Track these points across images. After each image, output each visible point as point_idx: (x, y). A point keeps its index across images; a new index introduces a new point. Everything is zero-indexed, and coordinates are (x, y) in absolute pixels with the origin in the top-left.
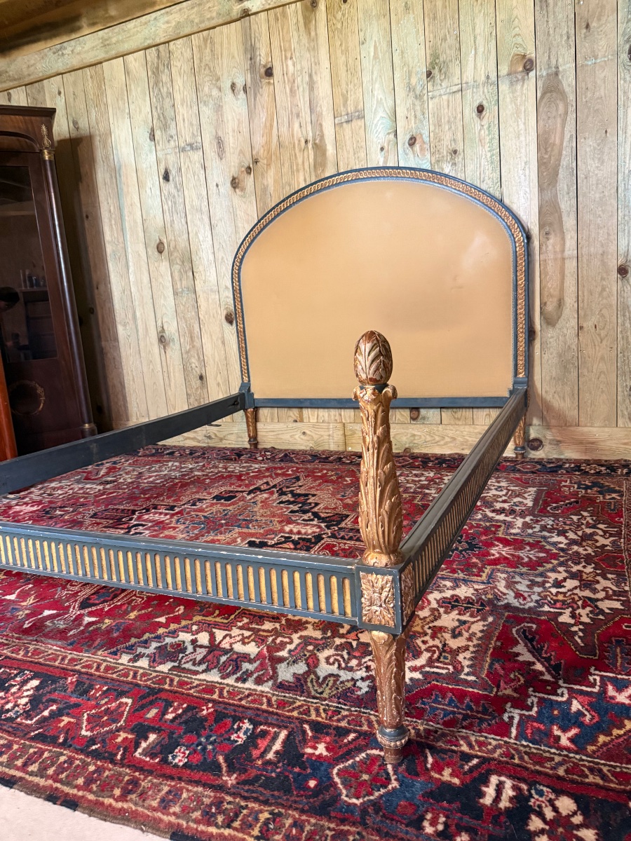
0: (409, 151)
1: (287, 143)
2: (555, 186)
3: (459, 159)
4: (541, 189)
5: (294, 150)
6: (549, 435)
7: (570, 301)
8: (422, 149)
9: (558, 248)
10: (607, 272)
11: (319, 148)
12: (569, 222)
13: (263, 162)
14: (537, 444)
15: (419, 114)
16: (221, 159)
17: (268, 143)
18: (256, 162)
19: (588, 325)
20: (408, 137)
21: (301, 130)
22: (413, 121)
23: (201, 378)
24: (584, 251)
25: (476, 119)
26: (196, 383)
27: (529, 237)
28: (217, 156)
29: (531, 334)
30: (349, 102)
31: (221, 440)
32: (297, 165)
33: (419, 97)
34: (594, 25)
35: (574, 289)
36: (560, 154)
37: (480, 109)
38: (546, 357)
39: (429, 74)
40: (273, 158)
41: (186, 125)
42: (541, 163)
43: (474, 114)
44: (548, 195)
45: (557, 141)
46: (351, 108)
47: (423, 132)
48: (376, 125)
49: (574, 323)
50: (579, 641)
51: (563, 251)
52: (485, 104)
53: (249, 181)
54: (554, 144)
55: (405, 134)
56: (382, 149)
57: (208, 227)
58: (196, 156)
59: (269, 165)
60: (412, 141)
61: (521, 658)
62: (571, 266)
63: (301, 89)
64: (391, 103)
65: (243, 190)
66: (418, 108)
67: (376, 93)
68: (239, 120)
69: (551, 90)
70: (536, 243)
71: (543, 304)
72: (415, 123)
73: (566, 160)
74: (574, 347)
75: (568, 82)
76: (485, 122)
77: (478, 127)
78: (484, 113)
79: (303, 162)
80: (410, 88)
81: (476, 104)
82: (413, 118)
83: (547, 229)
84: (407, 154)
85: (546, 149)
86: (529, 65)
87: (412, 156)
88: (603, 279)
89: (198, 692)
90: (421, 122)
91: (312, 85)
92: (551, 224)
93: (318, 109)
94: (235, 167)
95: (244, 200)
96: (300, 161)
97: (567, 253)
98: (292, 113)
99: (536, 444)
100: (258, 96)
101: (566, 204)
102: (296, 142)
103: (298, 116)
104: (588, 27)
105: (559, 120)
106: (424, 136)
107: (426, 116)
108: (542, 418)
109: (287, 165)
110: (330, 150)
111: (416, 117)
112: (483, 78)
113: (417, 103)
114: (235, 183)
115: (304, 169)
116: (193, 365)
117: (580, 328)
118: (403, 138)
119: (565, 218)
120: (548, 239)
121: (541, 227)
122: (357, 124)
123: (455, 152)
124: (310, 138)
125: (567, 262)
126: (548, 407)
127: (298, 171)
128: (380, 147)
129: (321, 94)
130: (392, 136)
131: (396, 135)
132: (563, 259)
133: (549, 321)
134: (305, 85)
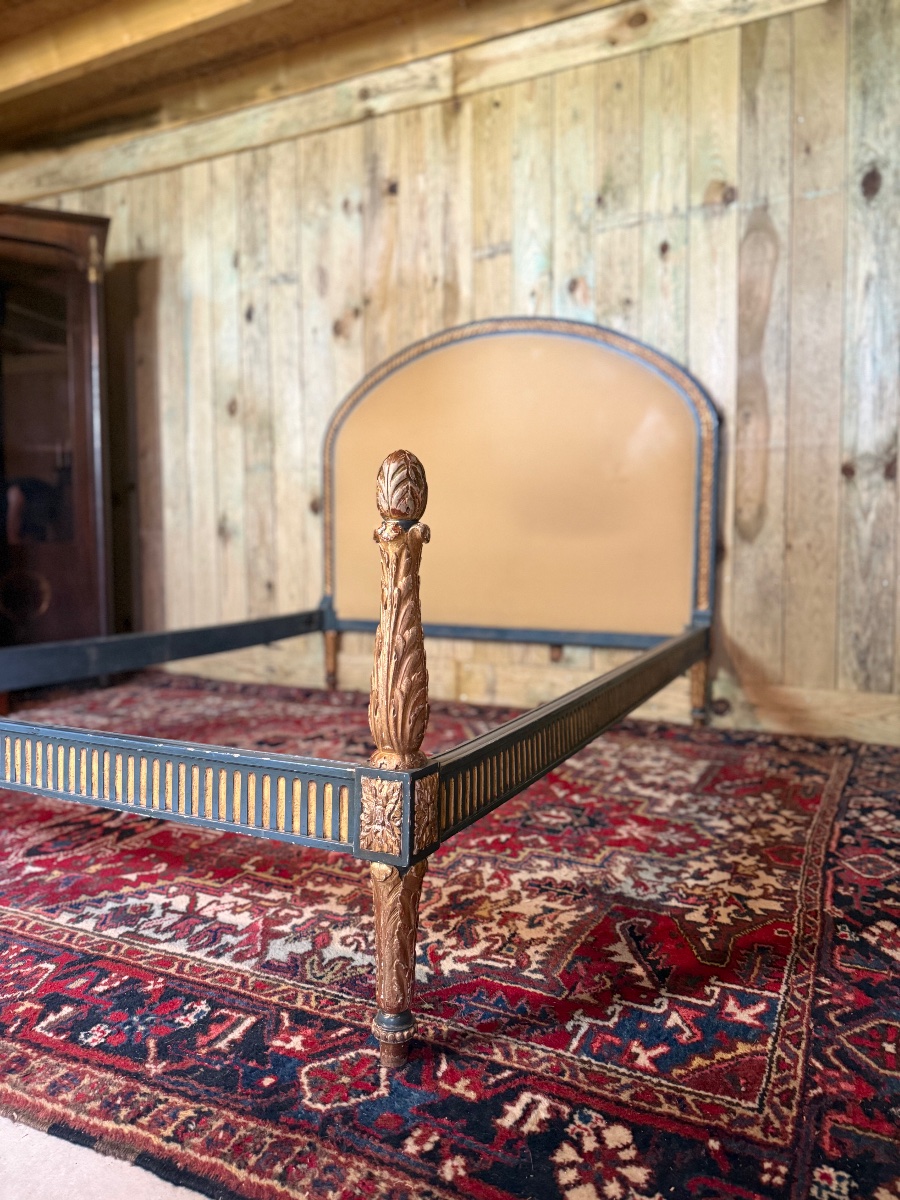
0: (568, 298)
1: (409, 282)
2: (759, 353)
3: (633, 311)
4: (741, 356)
5: (418, 290)
6: (739, 696)
7: (774, 509)
8: (585, 297)
9: (761, 436)
10: (829, 472)
11: (451, 289)
12: (777, 402)
13: (376, 303)
14: (722, 707)
16: (323, 296)
17: (385, 278)
18: (367, 301)
19: (799, 542)
20: (568, 280)
22: (575, 260)
23: (269, 586)
24: (797, 442)
25: (658, 260)
26: (262, 593)
27: (721, 419)
28: (317, 292)
29: (719, 551)
30: (492, 232)
31: (287, 676)
32: (420, 309)
34: (816, 148)
35: (781, 492)
36: (767, 310)
37: (664, 248)
38: (739, 584)
39: (600, 201)
42: (743, 322)
43: (656, 254)
45: (764, 296)
46: (495, 239)
47: (587, 274)
50: (706, 944)
51: (767, 439)
52: (671, 242)
53: (356, 328)
54: (759, 298)
55: (564, 276)
56: (533, 294)
57: (297, 385)
58: (290, 291)
59: (383, 306)
60: (573, 286)
61: (616, 959)
62: (777, 460)
63: (433, 211)
64: (547, 235)
65: (347, 337)
66: (583, 243)
67: (529, 221)
68: (349, 247)
69: (759, 226)
70: (731, 428)
71: (738, 511)
72: (578, 262)
73: (774, 320)
74: (778, 572)
75: (780, 218)
76: (670, 265)
77: (660, 271)
78: (669, 253)
79: (429, 308)
80: (574, 218)
81: (658, 242)
82: (575, 257)
83: (747, 409)
84: (564, 303)
85: (749, 303)
86: (729, 195)
87: (571, 304)
88: (820, 480)
89: (150, 963)
90: (586, 261)
91: (447, 207)
93: (454, 240)
94: (338, 306)
95: (348, 351)
96: (425, 304)
97: (773, 443)
98: (418, 242)
100: (377, 217)
101: (772, 377)
102: (422, 281)
103: (426, 246)
104: (808, 150)
105: (767, 269)
106: (588, 280)
107: (593, 253)
108: (732, 671)
110: (465, 291)
111: (579, 254)
112: (669, 210)
113: (583, 236)
114: (338, 329)
115: (429, 315)
116: (261, 569)
117: (788, 547)
118: (561, 280)
120: (748, 422)
121: (740, 404)
122: (502, 260)
123: (628, 302)
124: (440, 275)
125: (773, 455)
127: (421, 317)
129: (458, 220)
130: (546, 279)
131: (551, 276)
132: (768, 451)
133: (745, 534)
134: (438, 208)
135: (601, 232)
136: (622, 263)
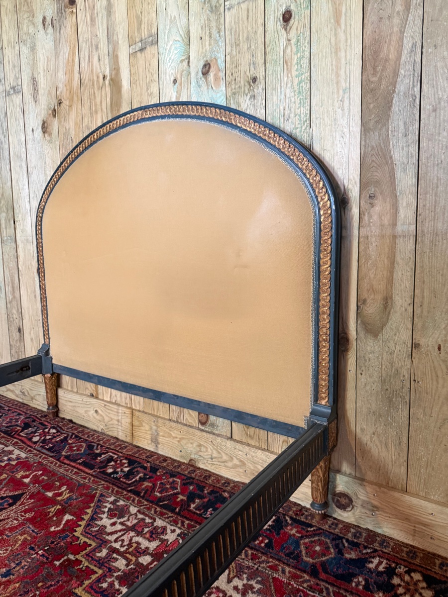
0: (202, 82)
1: (87, 81)
2: (385, 124)
3: (259, 90)
4: (365, 129)
5: (93, 88)
6: (361, 494)
7: (401, 301)
8: (216, 78)
9: (386, 220)
11: (115, 83)
12: (405, 180)
13: (66, 103)
14: (345, 502)
15: (214, 32)
16: (36, 102)
17: (71, 80)
18: (60, 103)
19: (428, 341)
20: (202, 63)
21: (100, 65)
22: (207, 43)
23: (19, 330)
24: (427, 226)
25: (281, 31)
26: (16, 335)
27: (341, 202)
28: (32, 99)
29: (340, 342)
30: (143, 26)
31: (32, 399)
32: (96, 105)
33: (214, 9)
35: (407, 284)
36: (396, 73)
37: (287, 17)
38: (363, 379)
40: (75, 97)
41: (11, 68)
42: (367, 90)
43: (280, 25)
44: (375, 138)
45: (392, 56)
46: (145, 33)
47: (218, 55)
48: (169, 51)
49: (405, 336)
51: (394, 225)
52: (293, 8)
53: (54, 126)
54: (387, 60)
55: (199, 60)
56: (175, 81)
57: (26, 175)
58: (17, 99)
59: (70, 106)
60: (206, 69)
62: (405, 247)
63: (100, 15)
64: (184, 21)
65: (50, 135)
66: (213, 24)
68: (47, 57)
70: (355, 211)
71: (361, 302)
72: (210, 44)
73: (405, 83)
74: (405, 372)
76: (293, 34)
77: (283, 43)
78: (292, 21)
79: (101, 102)
81: (282, 10)
82: (207, 38)
83: (372, 190)
84: (200, 86)
85: (374, 68)
87: (205, 88)
90: (216, 41)
91: (109, 10)
92: (377, 183)
93: (115, 38)
94: (44, 109)
95: (51, 145)
96: (98, 100)
97: (399, 229)
98: (92, 45)
99: (343, 501)
100: (63, 28)
101: (401, 152)
102: (95, 78)
103: (97, 48)
106: (219, 61)
107: (222, 33)
108: (355, 465)
109: (86, 107)
110: (125, 85)
111: (210, 37)
113: (213, 17)
114: (45, 128)
115: (102, 109)
116: (14, 316)
117: (415, 346)
118: (197, 65)
119: (399, 175)
120: (372, 205)
121: (363, 186)
122: (151, 51)
123: (254, 80)
124: (107, 73)
125: (400, 241)
126: (364, 452)
127: (96, 112)
128: (172, 79)
129: (117, 20)
130: (185, 63)
131: (189, 62)
132: (394, 237)
133: (372, 329)
134: (103, 11)
135: (229, 9)
136: (248, 38)
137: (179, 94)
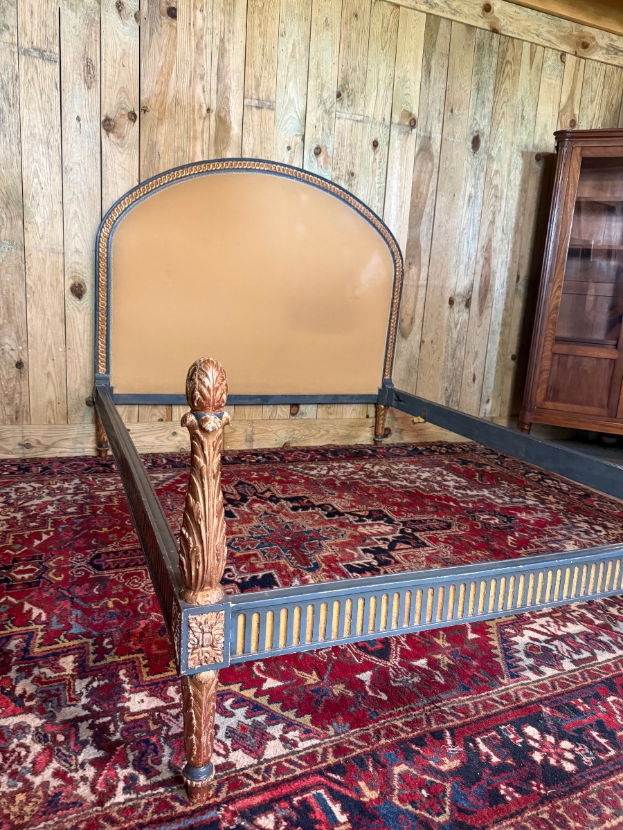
3: (355, 181)
5: (194, 114)
6: (396, 425)
7: (418, 321)
9: (416, 276)
10: (443, 302)
12: (425, 258)
15: (326, 127)
16: (89, 88)
17: (162, 93)
18: (144, 110)
19: (427, 339)
21: (204, 96)
22: (320, 132)
24: (431, 283)
32: (195, 132)
33: (327, 112)
34: (455, 111)
39: (339, 95)
40: (167, 113)
42: (413, 206)
43: (371, 146)
44: (414, 232)
47: (328, 146)
48: (286, 123)
49: (419, 337)
51: (418, 280)
55: (312, 142)
62: (422, 292)
66: (326, 122)
67: (289, 90)
69: (424, 150)
72: (322, 135)
73: (428, 209)
74: (417, 356)
75: (436, 147)
77: (372, 159)
78: (378, 148)
79: (203, 132)
80: (322, 101)
81: (373, 139)
82: (321, 130)
83: (410, 260)
85: (417, 195)
86: (413, 124)
88: (440, 306)
91: (222, 52)
92: (414, 257)
93: (227, 80)
96: (199, 128)
97: (421, 282)
98: (195, 72)
99: (387, 433)
101: (424, 243)
102: (197, 107)
103: (202, 78)
104: (452, 111)
105: (427, 175)
106: (328, 150)
107: (332, 132)
109: (182, 128)
110: (235, 129)
111: (323, 129)
112: (380, 119)
113: (326, 116)
115: (203, 139)
116: (7, 348)
119: (423, 254)
120: (410, 268)
123: (353, 174)
130: (299, 139)
132: (418, 286)
133: (404, 334)
135: (339, 118)
136: (350, 145)
137: (291, 159)
